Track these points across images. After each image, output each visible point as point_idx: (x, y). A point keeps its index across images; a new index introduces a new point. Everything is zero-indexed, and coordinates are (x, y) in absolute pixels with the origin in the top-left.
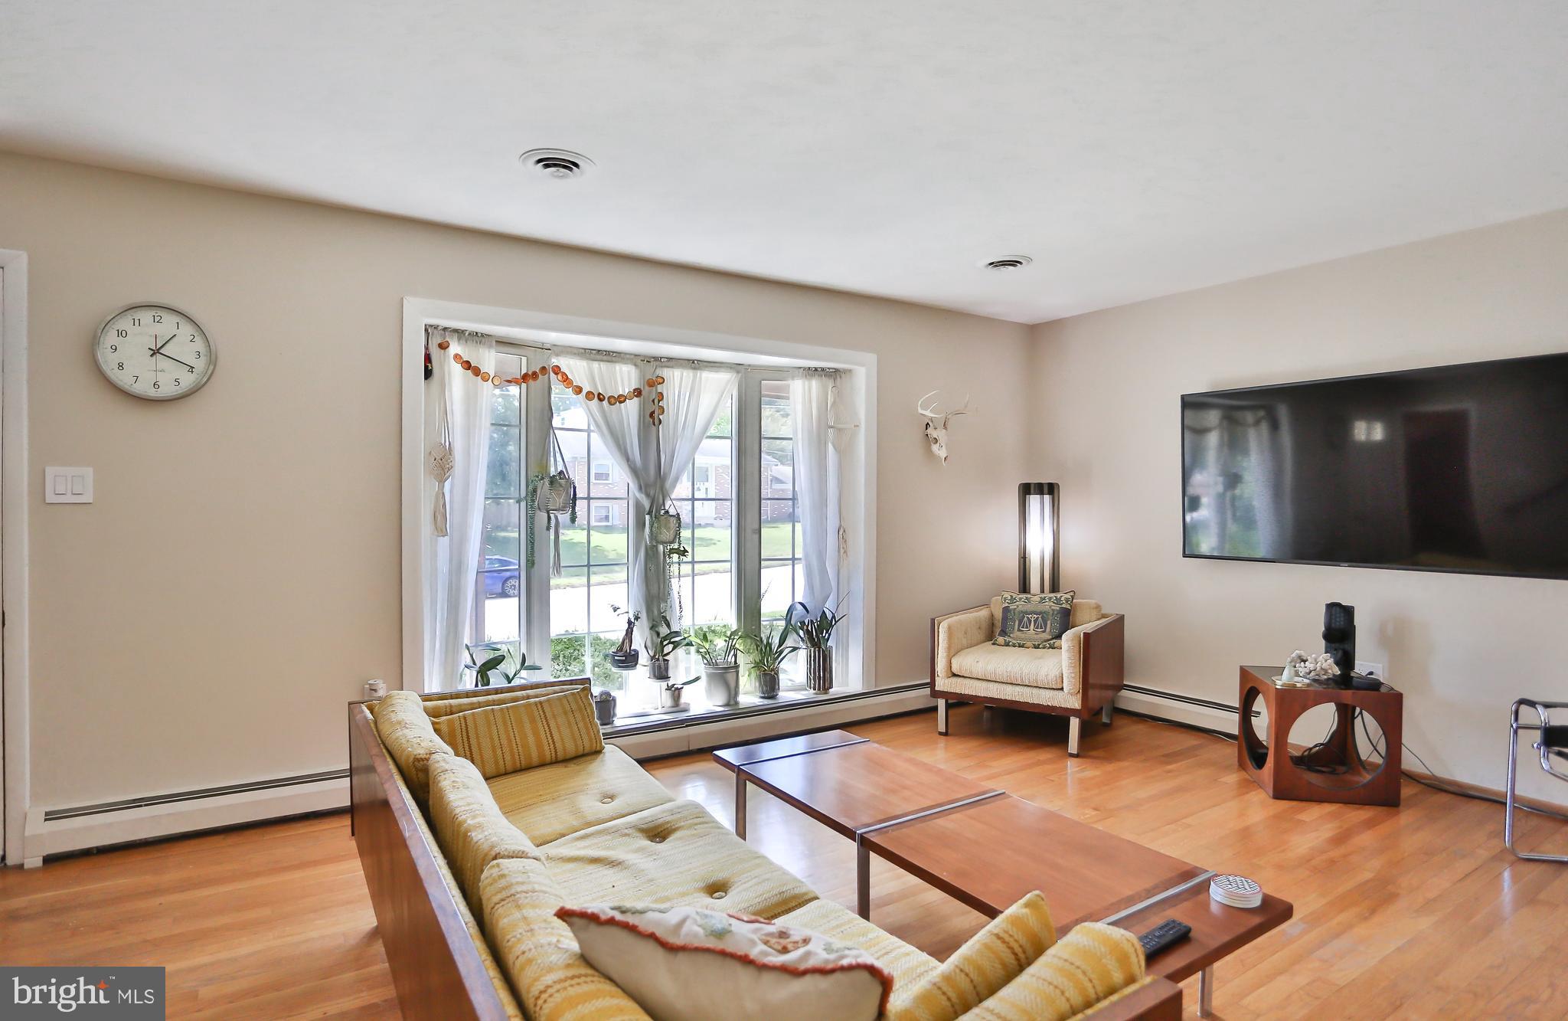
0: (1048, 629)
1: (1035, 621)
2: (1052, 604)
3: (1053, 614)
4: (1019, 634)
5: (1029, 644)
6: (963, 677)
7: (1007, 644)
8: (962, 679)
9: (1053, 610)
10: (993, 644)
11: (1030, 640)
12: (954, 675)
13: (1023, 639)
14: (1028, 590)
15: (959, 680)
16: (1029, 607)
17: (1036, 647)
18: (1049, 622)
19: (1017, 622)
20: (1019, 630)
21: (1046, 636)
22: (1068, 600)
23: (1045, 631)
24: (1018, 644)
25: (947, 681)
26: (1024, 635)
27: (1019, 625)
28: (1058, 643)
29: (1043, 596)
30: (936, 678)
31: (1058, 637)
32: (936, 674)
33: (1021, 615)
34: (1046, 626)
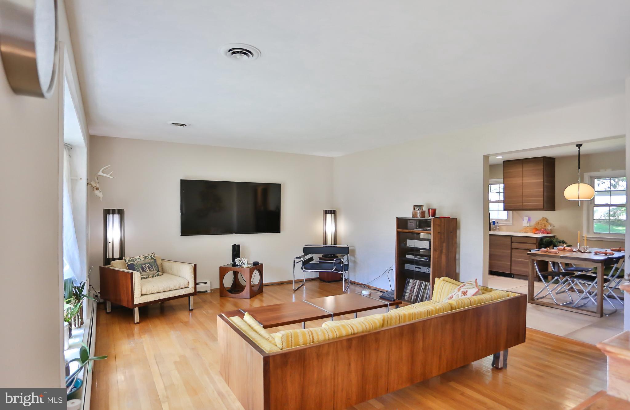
0: (154, 269)
1: (148, 267)
2: (150, 259)
3: (153, 262)
4: (144, 273)
5: (150, 276)
6: (146, 295)
9: (152, 261)
11: (150, 274)
12: (142, 295)
13: (147, 275)
15: (146, 296)
16: (142, 262)
17: (153, 277)
18: (153, 266)
19: (140, 269)
20: (143, 272)
21: (155, 272)
22: (154, 256)
23: (153, 270)
24: (146, 278)
25: (140, 299)
26: (147, 274)
27: (142, 270)
28: (160, 273)
29: (144, 256)
30: (135, 299)
31: (158, 271)
32: (134, 297)
33: (141, 265)
34: (153, 268)
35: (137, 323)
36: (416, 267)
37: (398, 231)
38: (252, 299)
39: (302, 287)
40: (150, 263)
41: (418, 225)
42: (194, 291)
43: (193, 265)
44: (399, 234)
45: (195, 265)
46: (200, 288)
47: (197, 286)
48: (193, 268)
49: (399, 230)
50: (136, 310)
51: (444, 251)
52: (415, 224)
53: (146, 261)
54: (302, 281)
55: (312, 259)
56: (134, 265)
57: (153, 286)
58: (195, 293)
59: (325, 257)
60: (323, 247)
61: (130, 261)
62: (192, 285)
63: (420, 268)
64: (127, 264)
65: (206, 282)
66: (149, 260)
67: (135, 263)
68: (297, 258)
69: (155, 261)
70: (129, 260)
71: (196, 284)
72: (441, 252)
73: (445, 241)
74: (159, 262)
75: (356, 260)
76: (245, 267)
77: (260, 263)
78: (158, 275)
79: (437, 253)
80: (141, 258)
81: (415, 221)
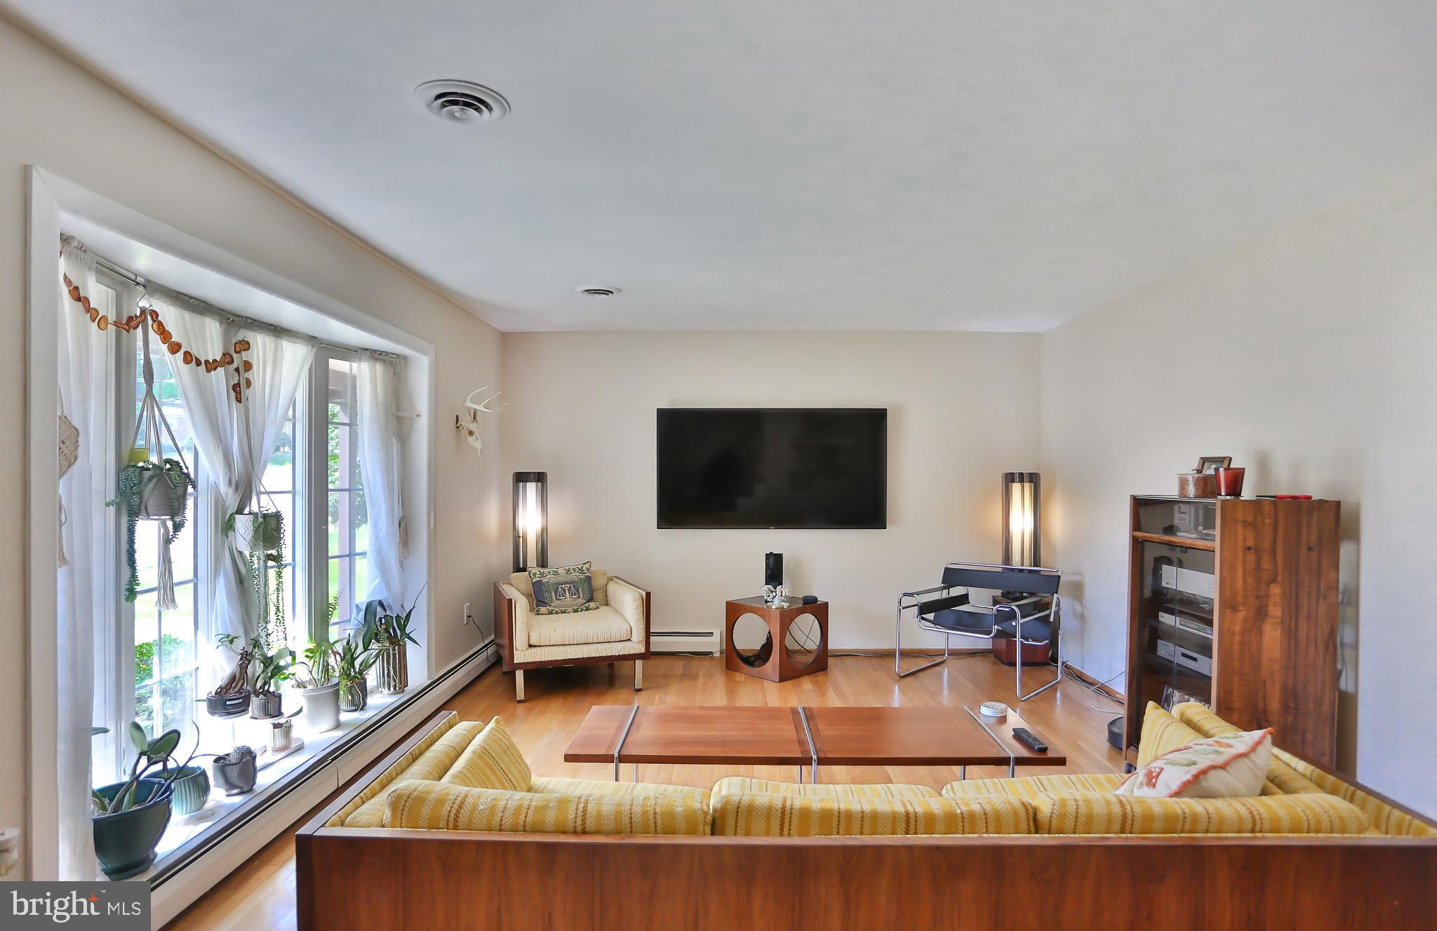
0: (581, 595)
1: (569, 590)
2: (578, 574)
3: (583, 582)
4: (558, 602)
5: (570, 609)
6: (540, 646)
7: (551, 613)
8: (539, 648)
9: (582, 579)
10: (538, 614)
11: (570, 606)
12: (530, 646)
13: (563, 607)
14: (545, 564)
16: (560, 579)
17: (576, 611)
18: (580, 589)
19: (553, 593)
20: (557, 599)
21: (581, 601)
22: (588, 569)
23: (579, 597)
24: (560, 612)
25: (526, 653)
26: (563, 603)
27: (556, 596)
28: (592, 605)
29: (567, 568)
30: (515, 652)
31: (591, 600)
32: (515, 649)
33: (555, 586)
34: (579, 593)
35: (520, 702)
36: (1184, 655)
37: (1133, 536)
38: (788, 684)
39: (937, 668)
40: (574, 582)
41: (1201, 520)
42: (643, 650)
43: (644, 594)
44: (1138, 546)
45: (648, 595)
46: (658, 644)
47: (652, 639)
48: (642, 599)
49: (1138, 534)
50: (520, 675)
51: (1275, 611)
52: (1192, 517)
53: (569, 578)
54: (940, 653)
55: (964, 599)
56: (543, 584)
57: (555, 631)
58: (648, 655)
59: (1009, 596)
60: (1000, 570)
61: (537, 576)
62: (638, 635)
63: (1195, 659)
64: (532, 580)
65: (712, 633)
66: (575, 576)
67: (544, 580)
68: (905, 595)
69: (589, 579)
70: (535, 574)
71: (648, 634)
72: (1261, 614)
73: (1280, 578)
74: (598, 582)
75: (1085, 613)
76: (773, 607)
77: (821, 599)
78: (588, 609)
79: (1241, 615)
80: (560, 571)
81: (1193, 508)
